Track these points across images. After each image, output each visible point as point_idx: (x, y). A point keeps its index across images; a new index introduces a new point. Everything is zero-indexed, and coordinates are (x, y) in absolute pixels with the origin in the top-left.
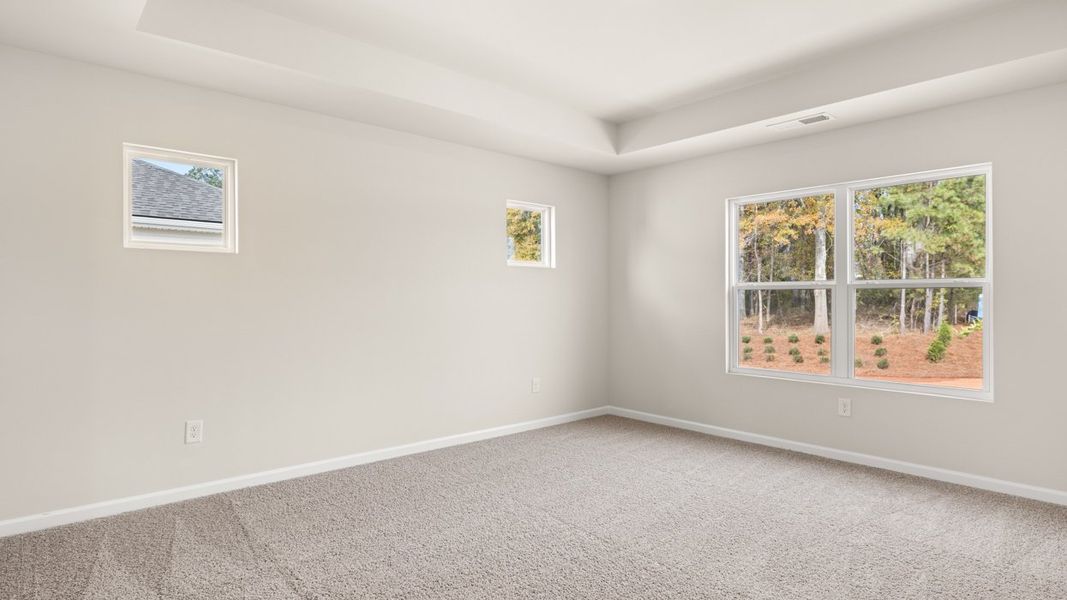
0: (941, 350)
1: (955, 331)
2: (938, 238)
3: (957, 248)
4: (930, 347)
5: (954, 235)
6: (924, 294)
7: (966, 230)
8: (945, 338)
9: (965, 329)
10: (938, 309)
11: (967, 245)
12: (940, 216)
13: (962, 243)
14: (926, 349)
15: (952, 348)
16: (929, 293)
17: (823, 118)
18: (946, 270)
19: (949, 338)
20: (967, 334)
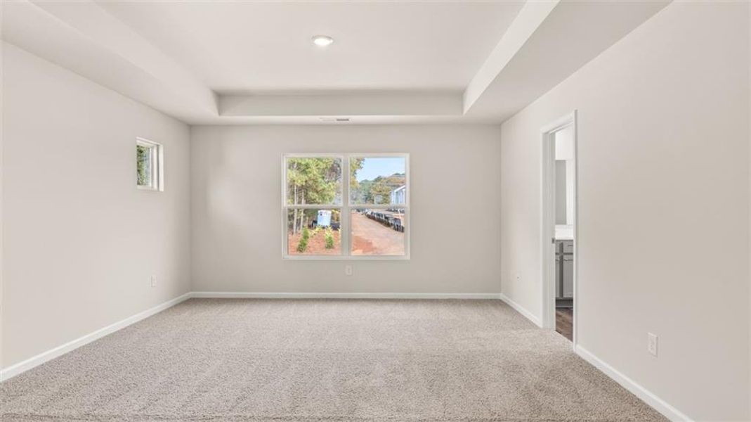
0: (305, 244)
1: (311, 233)
2: (301, 176)
3: (311, 183)
4: (299, 243)
5: (310, 175)
6: (294, 210)
7: (315, 172)
8: (306, 237)
9: (314, 232)
10: (300, 219)
11: (315, 181)
12: (303, 163)
13: (313, 180)
14: (297, 244)
15: (309, 243)
16: (296, 210)
17: (348, 120)
18: (305, 196)
19: (308, 237)
20: (315, 234)
